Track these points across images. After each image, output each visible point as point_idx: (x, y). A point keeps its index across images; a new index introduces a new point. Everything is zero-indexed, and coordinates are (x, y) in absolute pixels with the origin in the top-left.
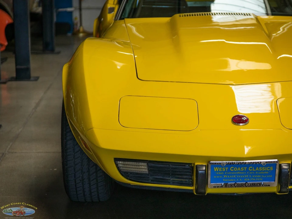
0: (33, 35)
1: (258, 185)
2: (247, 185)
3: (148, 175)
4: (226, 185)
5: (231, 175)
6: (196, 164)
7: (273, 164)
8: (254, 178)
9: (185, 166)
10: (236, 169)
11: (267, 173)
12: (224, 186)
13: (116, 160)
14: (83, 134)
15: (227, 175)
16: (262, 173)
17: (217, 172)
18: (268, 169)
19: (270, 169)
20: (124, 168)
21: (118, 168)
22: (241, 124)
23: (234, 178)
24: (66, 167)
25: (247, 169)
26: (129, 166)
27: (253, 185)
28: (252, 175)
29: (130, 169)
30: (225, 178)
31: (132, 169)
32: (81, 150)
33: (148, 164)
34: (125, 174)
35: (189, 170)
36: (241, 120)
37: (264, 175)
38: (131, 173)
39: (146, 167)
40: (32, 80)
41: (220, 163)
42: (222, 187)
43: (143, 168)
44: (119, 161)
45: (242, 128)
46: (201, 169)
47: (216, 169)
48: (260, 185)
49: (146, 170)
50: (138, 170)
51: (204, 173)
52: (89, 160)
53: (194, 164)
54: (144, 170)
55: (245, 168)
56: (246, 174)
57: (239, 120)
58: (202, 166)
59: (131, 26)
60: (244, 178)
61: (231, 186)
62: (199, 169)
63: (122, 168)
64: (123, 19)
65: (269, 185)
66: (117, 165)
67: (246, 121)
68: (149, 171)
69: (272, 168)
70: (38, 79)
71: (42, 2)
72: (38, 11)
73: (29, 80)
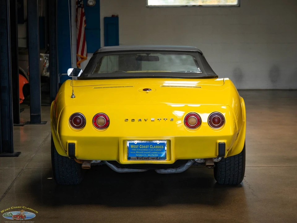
0: (42, 92)
40: (42, 124)
70: (46, 123)
71: (49, 69)
72: (46, 75)
73: (40, 124)
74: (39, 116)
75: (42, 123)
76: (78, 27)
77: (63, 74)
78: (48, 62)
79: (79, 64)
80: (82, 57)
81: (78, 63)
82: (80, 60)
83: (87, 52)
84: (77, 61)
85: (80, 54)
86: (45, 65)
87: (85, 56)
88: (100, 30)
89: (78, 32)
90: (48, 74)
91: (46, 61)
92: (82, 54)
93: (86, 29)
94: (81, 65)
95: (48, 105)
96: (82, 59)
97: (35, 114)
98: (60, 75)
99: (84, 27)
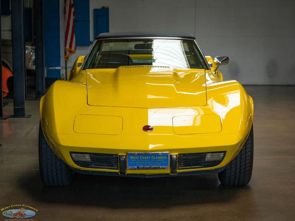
1: (158, 168)
2: (151, 168)
3: (91, 162)
4: (138, 168)
5: (141, 161)
6: (119, 154)
7: (166, 155)
8: (155, 164)
9: (113, 156)
10: (143, 158)
11: (163, 160)
12: (137, 169)
13: (71, 153)
14: (51, 138)
15: (138, 161)
16: (160, 160)
17: (132, 159)
18: (164, 158)
19: (164, 157)
20: (76, 158)
21: (72, 158)
22: (148, 131)
23: (143, 164)
24: (41, 161)
25: (151, 158)
26: (79, 157)
27: (155, 168)
28: (154, 161)
29: (80, 159)
30: (138, 164)
31: (81, 159)
32: (51, 150)
33: (90, 155)
34: (77, 162)
35: (116, 159)
36: (148, 128)
37: (161, 161)
38: (81, 162)
39: (89, 157)
41: (134, 154)
42: (135, 169)
43: (88, 158)
44: (73, 154)
45: (149, 133)
46: (122, 158)
47: (131, 158)
48: (159, 168)
49: (90, 159)
50: (85, 159)
51: (124, 160)
52: (56, 157)
53: (118, 155)
54: (88, 159)
55: (149, 157)
56: (150, 161)
57: (147, 128)
58: (123, 156)
59: (89, 74)
60: (149, 164)
61: (141, 169)
62: (121, 158)
63: (74, 158)
64: (85, 69)
65: (165, 169)
66: (71, 156)
67: (152, 129)
68: (91, 160)
69: (166, 158)
70: (30, 117)
71: (35, 62)
72: (33, 68)
73: (24, 117)
74: (23, 109)
75: (25, 116)
76: (67, 19)
77: (51, 68)
78: (34, 54)
79: (67, 58)
80: (70, 50)
81: (66, 56)
82: (68, 53)
83: (76, 45)
84: (65, 54)
85: (68, 47)
86: (31, 58)
87: (73, 49)
88: (89, 22)
89: (66, 24)
90: (34, 68)
91: (31, 53)
92: (71, 46)
93: (75, 21)
94: (69, 58)
95: (34, 99)
96: (71, 52)
97: (19, 108)
98: (47, 69)
99: (73, 19)
